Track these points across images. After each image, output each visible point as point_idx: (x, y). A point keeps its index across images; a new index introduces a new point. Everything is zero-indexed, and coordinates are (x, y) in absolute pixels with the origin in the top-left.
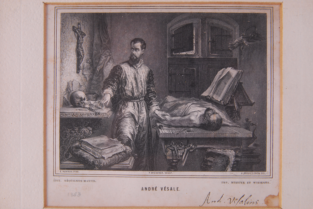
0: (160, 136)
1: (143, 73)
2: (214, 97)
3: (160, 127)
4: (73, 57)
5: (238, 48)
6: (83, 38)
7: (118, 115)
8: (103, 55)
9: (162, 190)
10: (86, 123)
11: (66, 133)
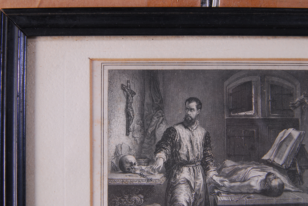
0: (219, 204)
1: (199, 135)
2: (275, 160)
3: (218, 194)
4: (122, 118)
5: (300, 107)
6: (132, 97)
7: (172, 181)
8: (155, 116)
10: (137, 190)
11: (114, 201)
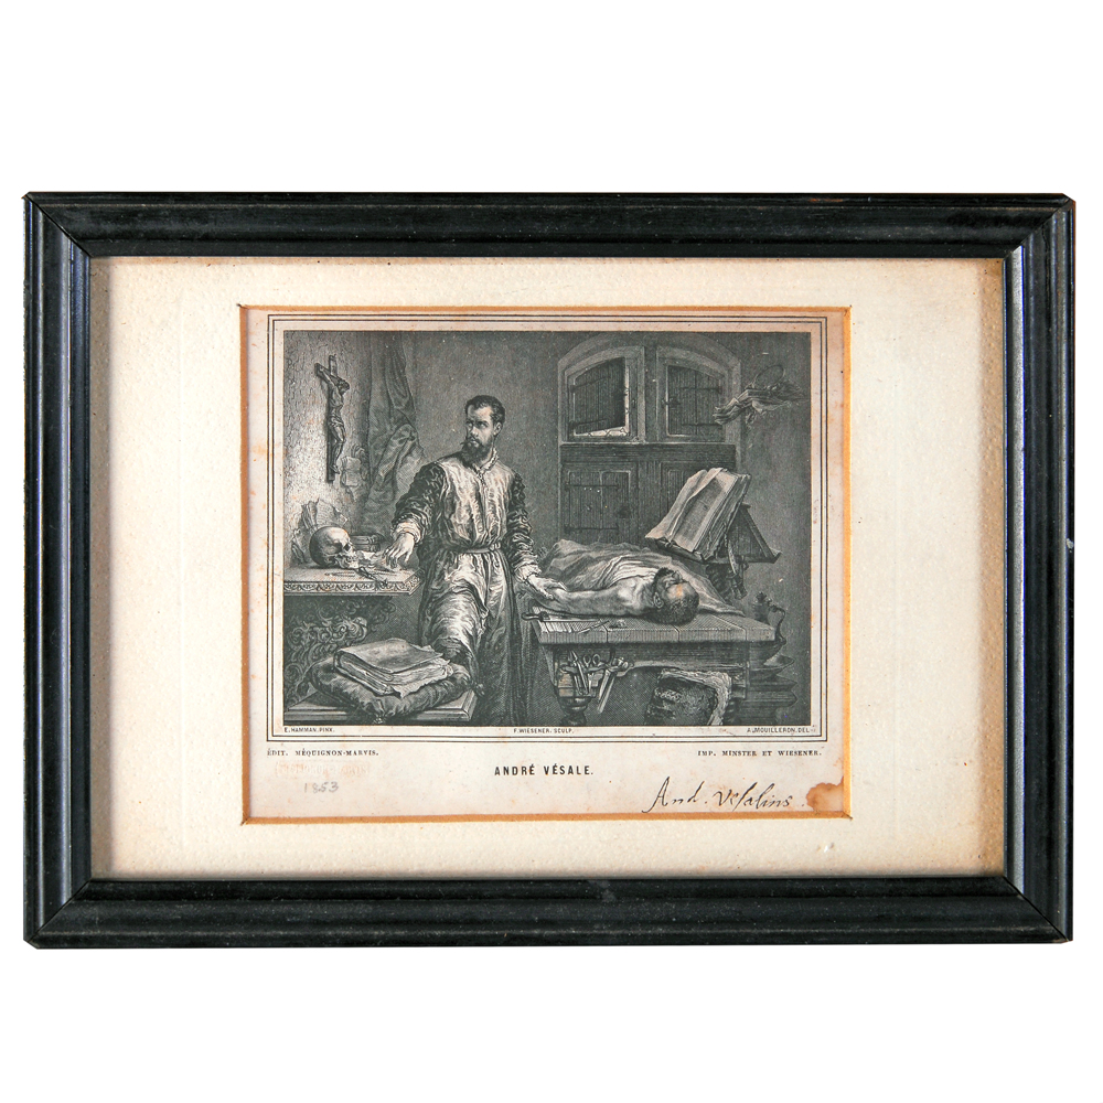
0: (543, 640)
1: (497, 483)
2: (678, 541)
3: (541, 617)
4: (316, 442)
5: (739, 419)
6: (341, 394)
7: (434, 587)
8: (395, 438)
9: (547, 773)
10: (351, 606)
11: (299, 633)
